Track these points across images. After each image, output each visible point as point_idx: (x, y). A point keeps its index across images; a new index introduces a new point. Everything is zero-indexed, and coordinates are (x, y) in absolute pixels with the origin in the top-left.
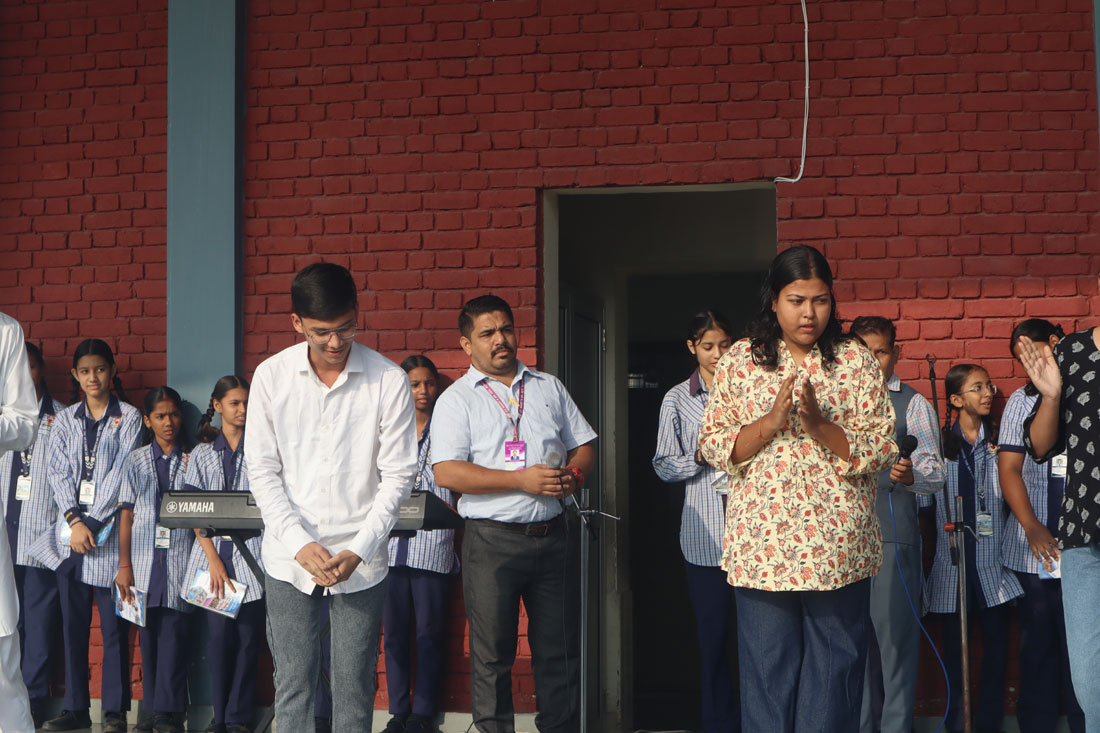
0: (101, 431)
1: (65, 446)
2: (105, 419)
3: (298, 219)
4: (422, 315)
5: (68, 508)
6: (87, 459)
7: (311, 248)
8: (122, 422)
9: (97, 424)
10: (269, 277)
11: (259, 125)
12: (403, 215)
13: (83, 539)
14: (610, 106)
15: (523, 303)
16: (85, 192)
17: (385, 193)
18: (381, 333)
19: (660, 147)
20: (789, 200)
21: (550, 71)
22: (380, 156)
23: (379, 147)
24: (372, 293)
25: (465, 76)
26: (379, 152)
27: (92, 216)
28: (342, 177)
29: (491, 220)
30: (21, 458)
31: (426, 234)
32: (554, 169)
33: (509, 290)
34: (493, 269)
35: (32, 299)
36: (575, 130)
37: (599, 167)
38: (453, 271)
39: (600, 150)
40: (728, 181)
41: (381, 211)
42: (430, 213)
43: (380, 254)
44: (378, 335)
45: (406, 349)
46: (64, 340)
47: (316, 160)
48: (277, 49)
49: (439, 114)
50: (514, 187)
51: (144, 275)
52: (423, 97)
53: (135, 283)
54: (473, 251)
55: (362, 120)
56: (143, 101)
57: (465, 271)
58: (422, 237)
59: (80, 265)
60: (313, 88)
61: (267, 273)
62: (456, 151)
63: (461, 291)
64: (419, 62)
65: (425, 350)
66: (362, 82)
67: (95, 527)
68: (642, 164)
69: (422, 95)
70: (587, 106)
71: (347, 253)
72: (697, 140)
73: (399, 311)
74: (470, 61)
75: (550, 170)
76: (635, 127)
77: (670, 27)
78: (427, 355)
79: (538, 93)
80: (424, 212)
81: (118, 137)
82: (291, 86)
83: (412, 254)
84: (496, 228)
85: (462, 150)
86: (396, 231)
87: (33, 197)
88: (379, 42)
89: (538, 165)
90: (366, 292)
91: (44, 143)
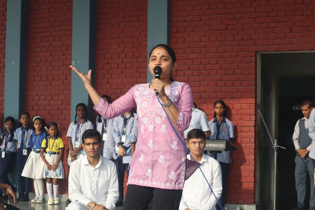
0: (128, 121)
1: (118, 125)
2: (130, 118)
3: (185, 60)
4: (221, 88)
5: (118, 143)
6: (124, 129)
7: (189, 69)
8: (134, 119)
9: (127, 119)
10: (177, 77)
11: (174, 33)
12: (216, 59)
13: (122, 152)
14: (277, 27)
15: (251, 85)
16: (123, 52)
17: (211, 53)
18: (209, 93)
19: (292, 40)
21: (259, 17)
22: (209, 42)
23: (209, 39)
24: (207, 82)
25: (234, 19)
26: (209, 41)
27: (126, 59)
28: (198, 48)
29: (242, 61)
30: (104, 128)
31: (223, 65)
32: (261, 46)
33: (247, 81)
34: (242, 75)
35: (108, 83)
36: (267, 34)
37: (274, 45)
38: (231, 76)
39: (274, 41)
40: (312, 50)
41: (210, 58)
42: (224, 59)
43: (209, 71)
44: (209, 94)
45: (216, 98)
46: (117, 95)
47: (191, 43)
48: (179, 11)
49: (227, 30)
50: (249, 51)
51: (140, 76)
52: (222, 25)
53: (138, 79)
54: (237, 70)
55: (204, 32)
56: (140, 26)
57: (234, 76)
58: (221, 66)
59: (122, 73)
60: (190, 22)
61: (176, 76)
62: (232, 41)
63: (233, 81)
64: (221, 15)
65: (222, 99)
66: (204, 21)
67: (126, 148)
68: (287, 44)
69: (222, 24)
70: (270, 27)
71: (200, 70)
72: (303, 37)
73: (214, 87)
74: (236, 14)
75: (259, 46)
76: (284, 34)
77: (295, 4)
78: (223, 100)
79: (256, 24)
80: (222, 59)
81: (133, 36)
82: (183, 22)
83: (218, 71)
84: (243, 63)
85: (233, 40)
86: (214, 64)
87: (108, 54)
88: (209, 9)
89: (256, 45)
90: (205, 82)
91: (111, 38)
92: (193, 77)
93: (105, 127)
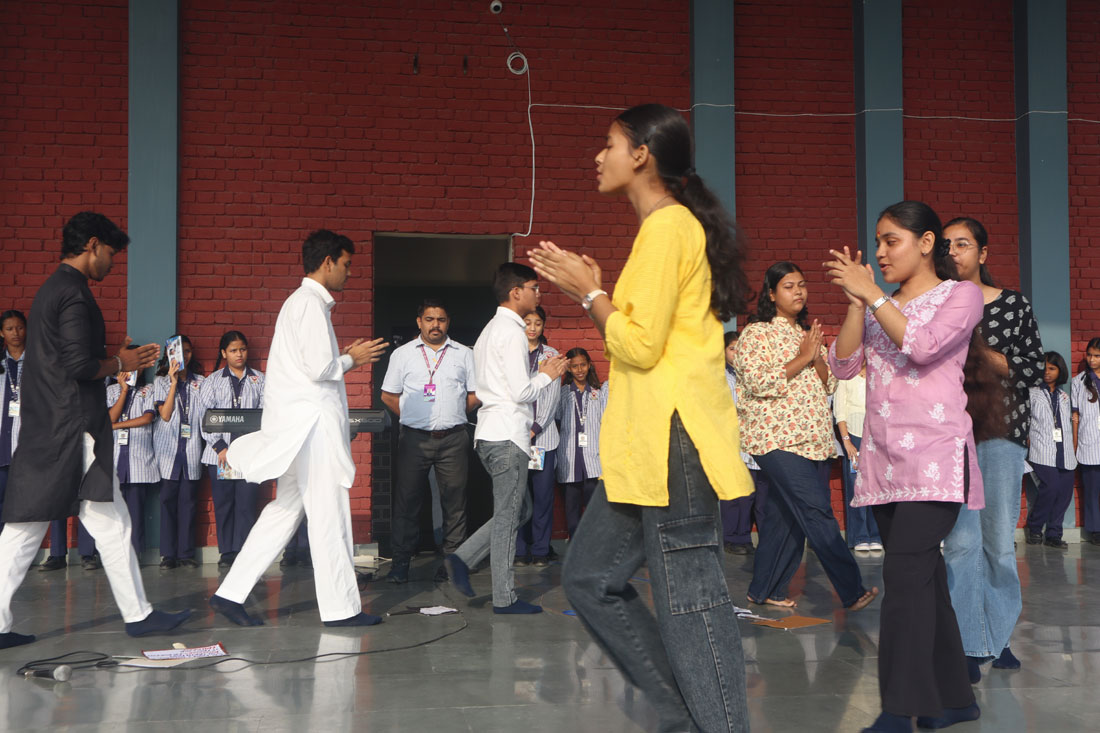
3: (216, 241)
7: (225, 258)
10: (196, 276)
11: (189, 179)
12: (287, 242)
14: (417, 185)
15: (364, 299)
16: (56, 213)
17: (275, 228)
19: (448, 211)
20: (522, 247)
21: (381, 161)
22: (272, 205)
23: (271, 200)
24: (266, 290)
25: (328, 160)
26: (271, 203)
28: (246, 217)
32: (383, 220)
33: (355, 291)
36: (396, 198)
37: (411, 221)
39: (411, 211)
40: (487, 233)
41: (273, 239)
47: (229, 205)
48: (202, 132)
49: (311, 182)
50: (359, 230)
52: (301, 171)
55: (260, 183)
60: (227, 159)
61: (194, 274)
62: (322, 205)
64: (297, 149)
66: (259, 158)
68: (437, 220)
69: (300, 169)
70: (403, 184)
71: (250, 264)
72: (469, 209)
74: (331, 151)
75: (379, 221)
76: (432, 199)
77: (454, 141)
79: (373, 174)
81: (81, 179)
82: (211, 157)
83: (292, 267)
85: (325, 205)
86: (282, 252)
88: (271, 134)
89: (373, 217)
90: (262, 289)
91: (24, 179)
92: (235, 277)
93: (12, 386)
